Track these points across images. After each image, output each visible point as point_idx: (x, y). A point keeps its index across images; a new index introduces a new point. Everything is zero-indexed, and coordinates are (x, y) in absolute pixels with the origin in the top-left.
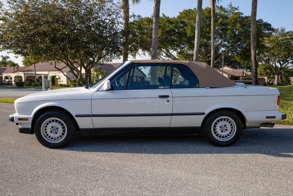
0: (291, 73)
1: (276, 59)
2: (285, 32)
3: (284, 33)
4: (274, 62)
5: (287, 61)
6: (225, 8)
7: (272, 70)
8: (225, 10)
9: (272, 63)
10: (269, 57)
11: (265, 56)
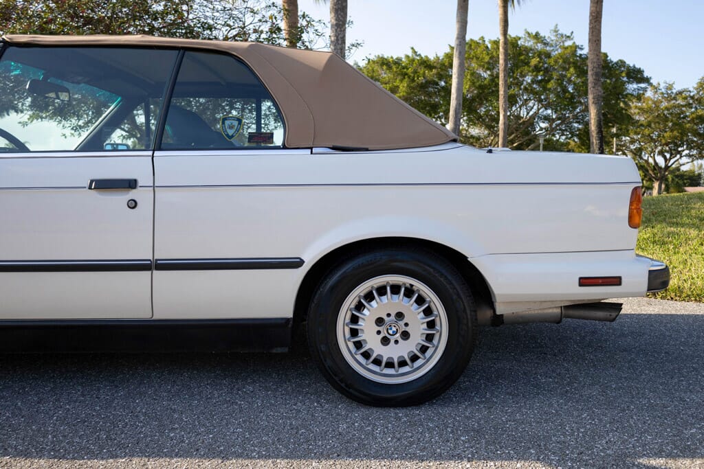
0: (686, 179)
1: (656, 147)
2: (674, 91)
3: (672, 93)
4: (652, 155)
5: (679, 153)
6: (545, 37)
7: (647, 171)
8: (545, 41)
9: (647, 155)
10: (640, 145)
11: (632, 142)
